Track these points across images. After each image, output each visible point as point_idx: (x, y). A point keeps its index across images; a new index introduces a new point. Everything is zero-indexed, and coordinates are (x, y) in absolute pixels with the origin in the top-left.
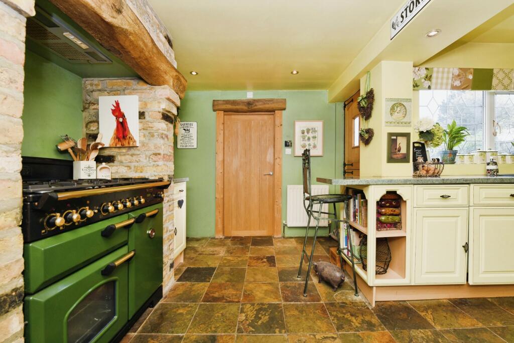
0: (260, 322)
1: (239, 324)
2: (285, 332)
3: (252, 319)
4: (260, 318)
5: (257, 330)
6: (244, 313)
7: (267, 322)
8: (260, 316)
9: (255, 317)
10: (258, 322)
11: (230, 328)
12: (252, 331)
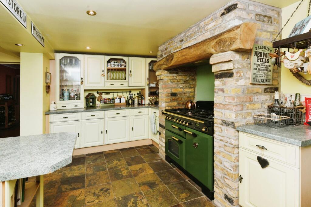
0: (132, 201)
1: (144, 197)
2: (116, 199)
3: (138, 201)
4: (133, 203)
5: (132, 196)
6: (145, 205)
7: (128, 202)
8: (134, 205)
9: (137, 203)
10: (134, 200)
11: (147, 193)
12: (134, 194)
